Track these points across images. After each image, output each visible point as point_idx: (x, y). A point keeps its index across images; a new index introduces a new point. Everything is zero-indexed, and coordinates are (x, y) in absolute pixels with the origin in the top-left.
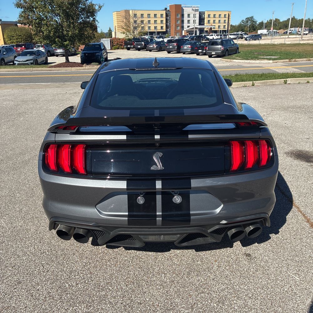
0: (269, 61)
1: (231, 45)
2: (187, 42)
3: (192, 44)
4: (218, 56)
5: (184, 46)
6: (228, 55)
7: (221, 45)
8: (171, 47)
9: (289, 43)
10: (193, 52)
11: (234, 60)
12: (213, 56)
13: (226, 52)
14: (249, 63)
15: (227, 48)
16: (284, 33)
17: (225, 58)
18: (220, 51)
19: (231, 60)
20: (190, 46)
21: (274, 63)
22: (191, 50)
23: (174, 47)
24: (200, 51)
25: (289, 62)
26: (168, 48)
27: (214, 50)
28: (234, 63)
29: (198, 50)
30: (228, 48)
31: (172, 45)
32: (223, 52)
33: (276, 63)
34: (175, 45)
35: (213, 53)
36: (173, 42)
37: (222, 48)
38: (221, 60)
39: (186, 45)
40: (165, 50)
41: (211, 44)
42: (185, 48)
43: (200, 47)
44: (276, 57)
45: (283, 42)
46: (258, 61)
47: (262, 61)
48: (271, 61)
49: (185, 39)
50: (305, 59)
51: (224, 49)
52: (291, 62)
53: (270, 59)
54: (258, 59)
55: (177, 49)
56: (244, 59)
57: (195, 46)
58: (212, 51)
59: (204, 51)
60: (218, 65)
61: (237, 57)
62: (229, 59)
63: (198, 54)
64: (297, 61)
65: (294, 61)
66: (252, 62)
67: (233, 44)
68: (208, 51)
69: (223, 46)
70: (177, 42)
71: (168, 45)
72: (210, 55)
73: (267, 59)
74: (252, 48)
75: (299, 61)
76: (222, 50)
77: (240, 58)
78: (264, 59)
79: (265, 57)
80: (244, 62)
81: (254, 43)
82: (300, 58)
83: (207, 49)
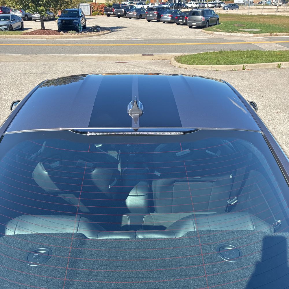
0: (250, 34)
1: (212, 16)
2: (167, 11)
3: (172, 13)
4: (198, 27)
5: (164, 15)
6: (209, 26)
7: (202, 16)
8: (151, 15)
9: (266, 14)
10: (173, 21)
11: (215, 33)
12: (193, 27)
13: (207, 23)
14: (230, 36)
16: (259, 3)
17: (206, 30)
19: (212, 32)
20: (170, 15)
21: (255, 36)
22: (172, 19)
23: (154, 16)
24: (180, 20)
25: (270, 36)
26: (148, 17)
27: (195, 20)
28: (215, 36)
31: (152, 13)
32: (203, 23)
33: (257, 36)
34: (155, 13)
35: (193, 24)
36: (153, 10)
37: (203, 19)
38: (201, 31)
39: (166, 13)
40: (145, 18)
41: (192, 13)
42: (165, 17)
43: (180, 17)
44: (257, 30)
46: (239, 34)
47: (243, 34)
48: (252, 35)
50: (286, 33)
51: (205, 20)
52: (272, 36)
53: (251, 32)
54: (239, 31)
55: (157, 17)
56: (225, 31)
57: (175, 15)
58: (192, 21)
59: (185, 21)
60: (198, 37)
61: (218, 29)
62: (210, 31)
63: (178, 24)
64: (278, 36)
65: (275, 36)
66: (234, 35)
67: (214, 15)
68: (188, 21)
69: (203, 17)
70: (157, 11)
71: (148, 13)
72: (190, 26)
73: (248, 32)
74: (231, 18)
75: (280, 36)
76: (202, 21)
77: (221, 30)
78: (245, 31)
79: (246, 30)
80: (224, 34)
81: (232, 13)
82: (281, 32)
83: (188, 19)
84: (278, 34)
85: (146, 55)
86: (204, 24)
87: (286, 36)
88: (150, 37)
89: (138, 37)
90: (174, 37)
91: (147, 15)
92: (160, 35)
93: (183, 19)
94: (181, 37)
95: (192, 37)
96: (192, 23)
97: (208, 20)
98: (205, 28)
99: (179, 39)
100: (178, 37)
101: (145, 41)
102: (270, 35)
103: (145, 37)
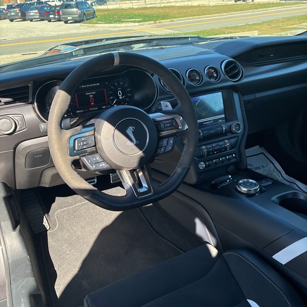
0: (135, 23)
1: (87, 8)
2: (32, 7)
3: (39, 8)
4: (76, 22)
5: (29, 12)
6: (87, 20)
7: (76, 8)
8: (13, 14)
9: (137, 7)
10: (43, 18)
11: (98, 25)
12: (69, 22)
13: (83, 16)
14: (115, 27)
15: (83, 11)
17: (86, 23)
18: (77, 16)
19: (94, 25)
20: (37, 11)
21: (140, 25)
22: (40, 16)
23: (17, 14)
24: (51, 16)
26: (9, 16)
27: (70, 14)
28: (98, 28)
29: (49, 16)
30: (85, 12)
31: (13, 11)
32: (80, 16)
33: (143, 25)
34: (18, 11)
35: (69, 18)
36: (14, 8)
37: (79, 12)
38: (81, 25)
39: (32, 10)
40: (6, 19)
41: (64, 6)
42: (31, 14)
43: (50, 12)
44: (140, 20)
45: (131, 7)
46: (123, 25)
47: (128, 24)
48: (137, 24)
49: (28, 4)
50: (168, 20)
51: (81, 12)
52: (156, 23)
53: (135, 22)
54: (122, 22)
55: (22, 15)
56: (107, 23)
57: (43, 12)
58: (67, 15)
59: (57, 17)
60: (81, 31)
61: (99, 21)
62: (91, 24)
63: (50, 21)
64: (161, 23)
65: (159, 23)
66: (118, 26)
67: (89, 7)
68: (62, 15)
69: (79, 9)
70: (20, 8)
71: (8, 12)
72: (65, 21)
73: (131, 21)
74: (104, 12)
75: (164, 23)
76: (78, 14)
77: (102, 22)
78: (128, 22)
79: (129, 20)
80: (108, 26)
81: (102, 8)
82: (163, 19)
83: (61, 13)
84: (161, 21)
85: (27, 54)
86: (82, 17)
87: (169, 22)
88: (21, 36)
89: (6, 38)
90: (52, 33)
91: (7, 13)
92: (33, 33)
93: (55, 15)
94: (60, 33)
95: (73, 32)
96: (67, 17)
97: (84, 13)
98: (84, 22)
99: (58, 35)
100: (57, 33)
101: (18, 41)
102: (154, 23)
103: (16, 37)
